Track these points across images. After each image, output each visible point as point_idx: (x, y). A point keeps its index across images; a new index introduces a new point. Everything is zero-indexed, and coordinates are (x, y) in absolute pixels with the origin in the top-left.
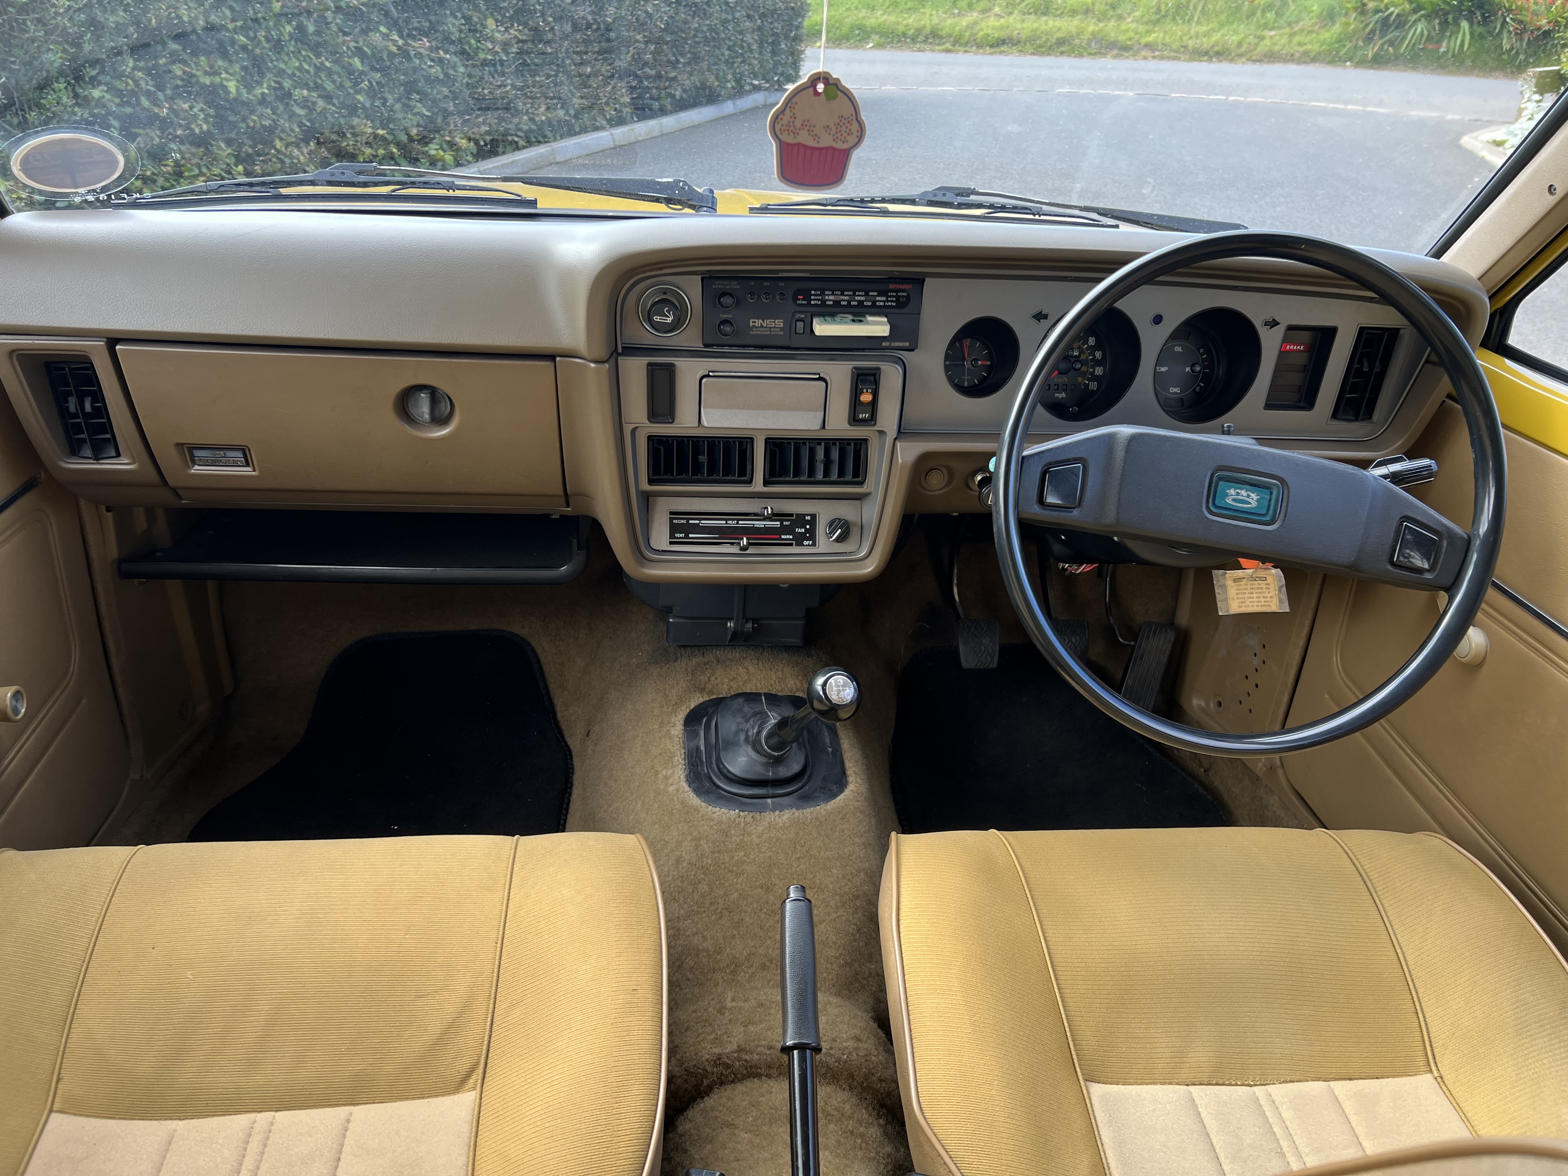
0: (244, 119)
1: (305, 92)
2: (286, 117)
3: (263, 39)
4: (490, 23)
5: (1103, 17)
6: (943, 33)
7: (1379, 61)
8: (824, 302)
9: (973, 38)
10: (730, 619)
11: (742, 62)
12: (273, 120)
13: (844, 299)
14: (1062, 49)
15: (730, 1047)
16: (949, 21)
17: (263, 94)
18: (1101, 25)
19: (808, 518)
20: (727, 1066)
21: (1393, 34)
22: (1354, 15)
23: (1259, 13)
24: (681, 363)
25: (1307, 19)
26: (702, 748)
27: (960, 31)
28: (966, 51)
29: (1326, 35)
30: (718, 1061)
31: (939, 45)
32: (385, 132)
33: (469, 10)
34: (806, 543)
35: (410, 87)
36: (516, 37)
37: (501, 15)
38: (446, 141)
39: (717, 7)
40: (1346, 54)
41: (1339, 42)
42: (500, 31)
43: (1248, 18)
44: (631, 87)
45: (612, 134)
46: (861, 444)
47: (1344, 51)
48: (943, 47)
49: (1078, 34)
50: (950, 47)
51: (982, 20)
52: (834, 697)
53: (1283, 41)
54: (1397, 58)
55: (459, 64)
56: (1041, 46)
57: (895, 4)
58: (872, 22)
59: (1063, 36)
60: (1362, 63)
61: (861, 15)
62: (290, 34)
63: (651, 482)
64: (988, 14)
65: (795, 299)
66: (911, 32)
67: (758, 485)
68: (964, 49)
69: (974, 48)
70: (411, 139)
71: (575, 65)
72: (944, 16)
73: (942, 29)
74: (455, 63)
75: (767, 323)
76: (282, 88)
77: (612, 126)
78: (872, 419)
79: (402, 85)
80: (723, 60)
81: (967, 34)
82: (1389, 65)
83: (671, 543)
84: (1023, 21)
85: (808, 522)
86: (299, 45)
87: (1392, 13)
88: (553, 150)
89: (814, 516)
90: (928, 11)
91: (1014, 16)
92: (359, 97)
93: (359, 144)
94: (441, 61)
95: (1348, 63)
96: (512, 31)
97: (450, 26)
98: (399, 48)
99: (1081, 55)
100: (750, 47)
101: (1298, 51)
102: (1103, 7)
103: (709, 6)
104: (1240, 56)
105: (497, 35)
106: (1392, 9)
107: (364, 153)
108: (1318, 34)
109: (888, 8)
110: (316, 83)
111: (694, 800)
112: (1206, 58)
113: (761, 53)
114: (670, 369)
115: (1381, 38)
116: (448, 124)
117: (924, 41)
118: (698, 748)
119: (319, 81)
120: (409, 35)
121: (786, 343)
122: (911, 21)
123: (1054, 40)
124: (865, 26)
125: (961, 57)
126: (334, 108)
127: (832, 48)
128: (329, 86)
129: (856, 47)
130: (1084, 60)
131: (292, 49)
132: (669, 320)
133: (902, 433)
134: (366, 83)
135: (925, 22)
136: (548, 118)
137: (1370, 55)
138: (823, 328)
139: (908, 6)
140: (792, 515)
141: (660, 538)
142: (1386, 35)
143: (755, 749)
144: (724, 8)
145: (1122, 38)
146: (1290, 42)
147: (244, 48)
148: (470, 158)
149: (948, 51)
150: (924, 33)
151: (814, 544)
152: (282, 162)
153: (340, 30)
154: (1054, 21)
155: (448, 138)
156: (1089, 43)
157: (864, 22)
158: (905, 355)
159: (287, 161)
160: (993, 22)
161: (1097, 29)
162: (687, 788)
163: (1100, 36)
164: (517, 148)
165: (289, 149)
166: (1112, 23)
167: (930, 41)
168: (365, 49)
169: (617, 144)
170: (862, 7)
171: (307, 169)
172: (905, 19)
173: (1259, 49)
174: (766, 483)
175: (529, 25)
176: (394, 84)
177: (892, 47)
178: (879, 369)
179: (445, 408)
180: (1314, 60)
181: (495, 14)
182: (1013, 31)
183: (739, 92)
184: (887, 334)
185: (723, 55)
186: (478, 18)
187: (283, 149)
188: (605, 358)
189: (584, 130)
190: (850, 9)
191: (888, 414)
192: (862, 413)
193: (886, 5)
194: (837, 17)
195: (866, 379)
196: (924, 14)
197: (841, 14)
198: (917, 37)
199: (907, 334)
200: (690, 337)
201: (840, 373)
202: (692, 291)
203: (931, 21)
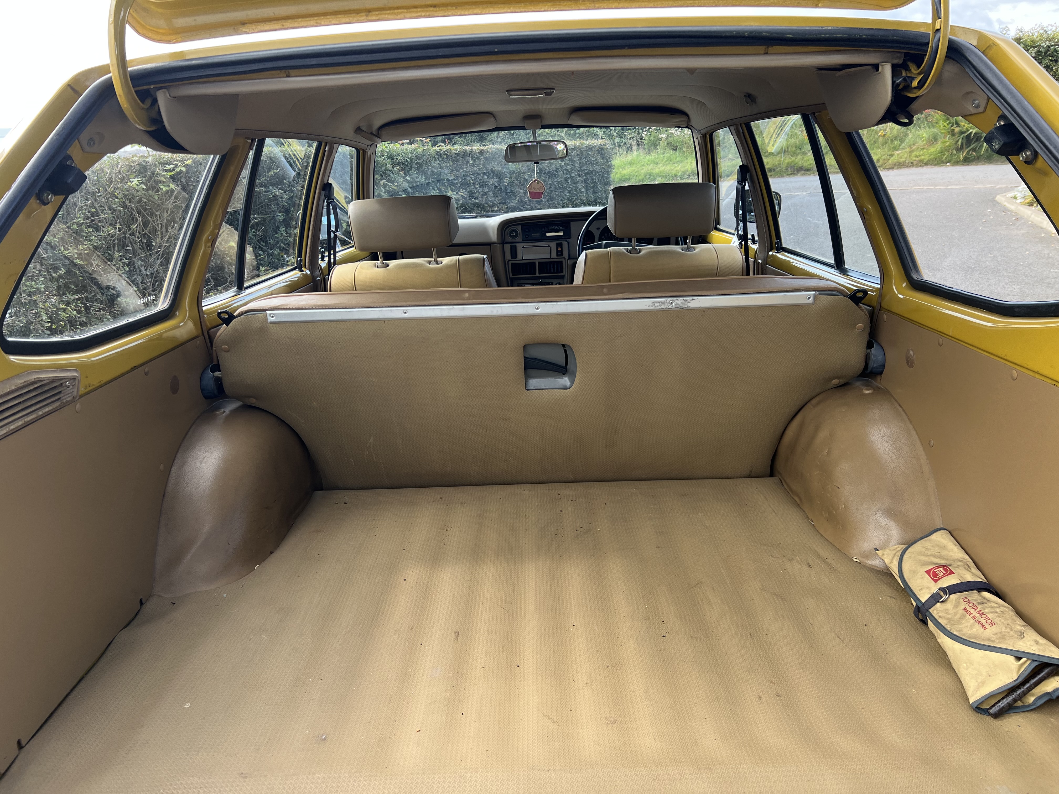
5: (794, 154)
7: (967, 161)
8: (548, 229)
11: (576, 199)
13: (553, 228)
18: (793, 158)
21: (974, 145)
22: (948, 136)
23: (889, 142)
24: (517, 245)
25: (920, 142)
29: (932, 150)
36: (462, 196)
37: (455, 187)
39: (561, 172)
40: (946, 158)
41: (942, 153)
42: (454, 194)
43: (883, 145)
46: (561, 262)
47: (944, 158)
53: (906, 156)
54: (978, 158)
58: (657, 170)
60: (957, 163)
61: (650, 168)
63: (512, 275)
64: (725, 159)
65: (542, 229)
66: (679, 174)
67: (537, 275)
71: (490, 207)
75: (536, 234)
78: (562, 255)
80: (566, 198)
82: (974, 163)
87: (971, 133)
89: (552, 282)
95: (948, 164)
99: (782, 176)
100: (580, 190)
101: (915, 160)
102: (794, 149)
103: (557, 172)
106: (971, 131)
108: (927, 149)
109: (665, 162)
113: (587, 193)
114: (515, 246)
115: (968, 148)
121: (540, 238)
122: (679, 168)
130: (785, 178)
132: (514, 235)
133: (569, 258)
137: (961, 158)
138: (548, 234)
139: (677, 160)
142: (970, 146)
144: (565, 172)
145: (805, 164)
146: (910, 156)
156: (787, 169)
157: (652, 171)
158: (567, 240)
161: (790, 161)
163: (793, 164)
166: (799, 157)
167: (691, 177)
172: (676, 167)
173: (890, 161)
174: (539, 274)
178: (562, 243)
180: (926, 164)
184: (563, 234)
185: (566, 195)
188: (501, 243)
190: (643, 165)
191: (565, 254)
192: (560, 253)
193: (664, 161)
194: (636, 170)
195: (559, 245)
196: (687, 163)
197: (639, 168)
198: (683, 176)
199: (568, 235)
200: (519, 239)
201: (553, 244)
202: (519, 229)
203: (692, 166)
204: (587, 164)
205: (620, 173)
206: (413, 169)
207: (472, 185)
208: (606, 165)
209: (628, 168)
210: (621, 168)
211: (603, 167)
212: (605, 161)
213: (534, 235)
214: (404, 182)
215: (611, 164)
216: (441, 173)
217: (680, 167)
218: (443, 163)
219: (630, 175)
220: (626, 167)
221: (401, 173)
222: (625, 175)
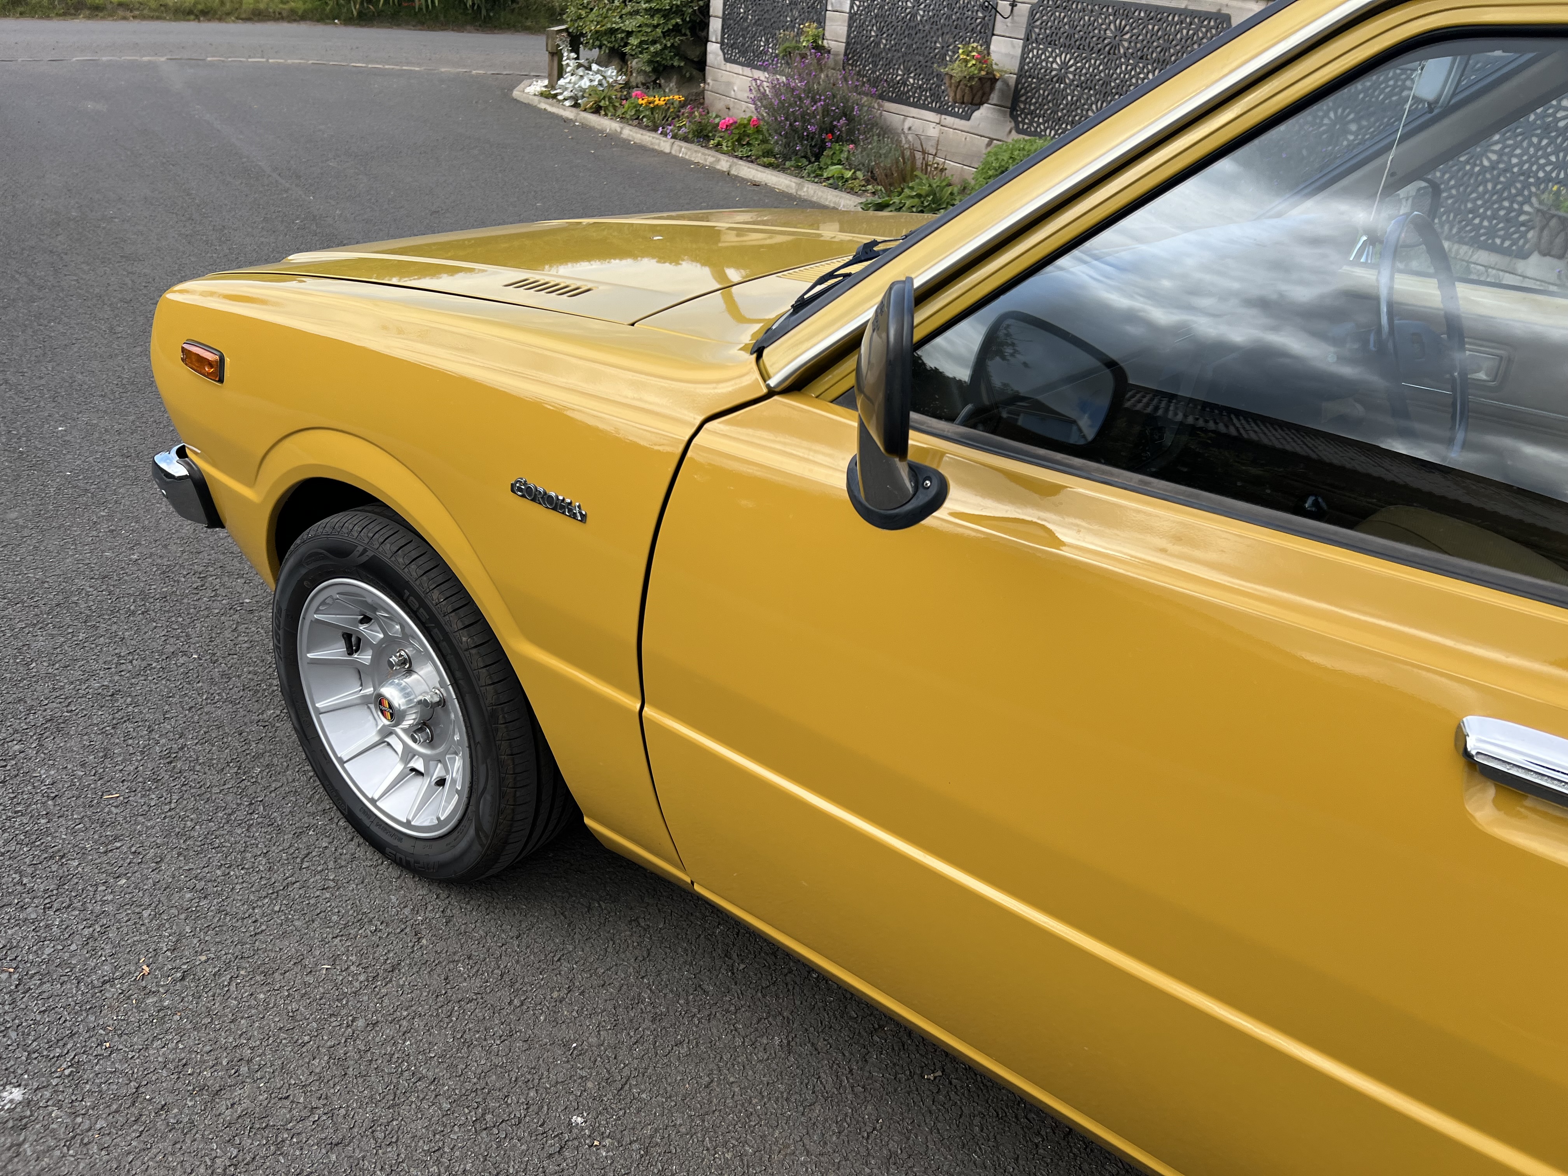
7: (362, 19)
60: (349, 21)
82: (373, 21)
95: (336, 21)
101: (284, 10)
104: (228, 14)
137: (355, 13)
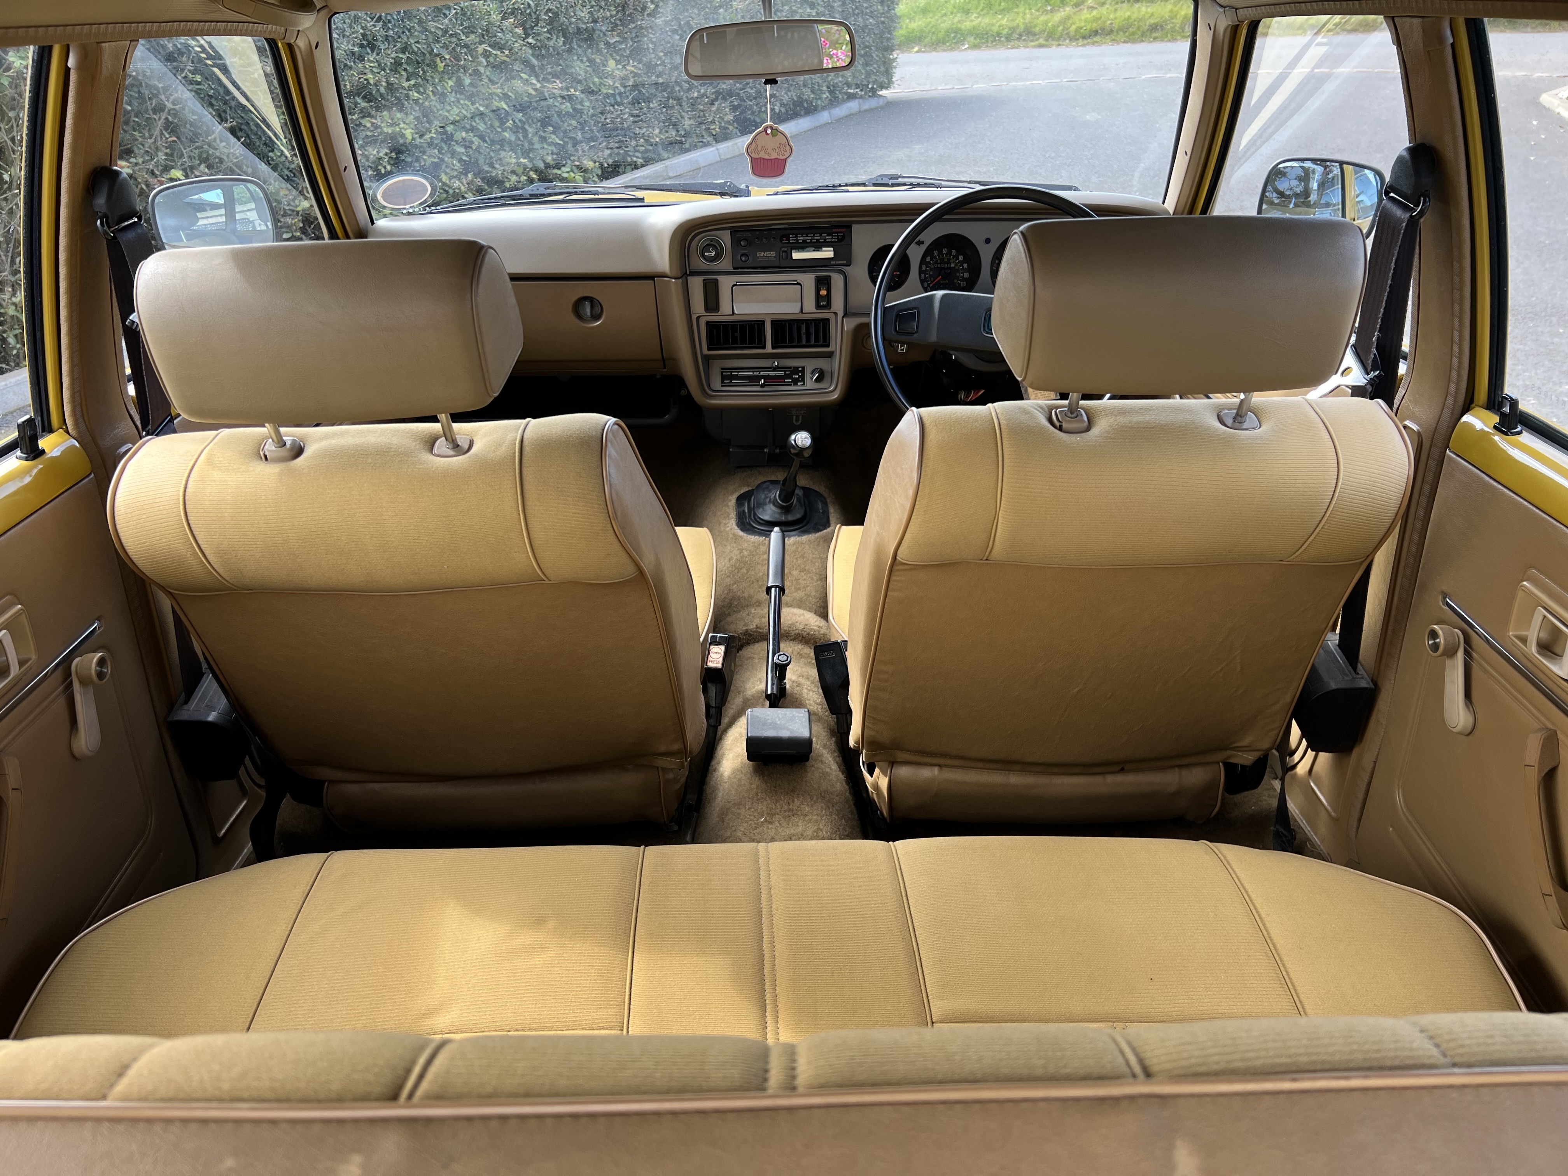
0: (417, 160)
1: (464, 134)
2: (449, 156)
3: (431, 94)
4: (612, 63)
6: (1037, 29)
8: (797, 240)
9: (1066, 32)
10: (766, 447)
12: (439, 158)
13: (808, 239)
14: (1154, 35)
15: (752, 626)
16: (1042, 18)
17: (432, 138)
19: (800, 369)
20: (751, 635)
24: (721, 279)
26: (746, 511)
27: (1053, 26)
28: (1059, 45)
30: (746, 633)
31: (1032, 41)
32: (526, 160)
33: (592, 54)
34: (799, 384)
35: (545, 122)
36: (632, 72)
38: (575, 165)
42: (618, 69)
44: (733, 106)
45: (717, 149)
46: (827, 321)
48: (1036, 43)
49: (1171, 18)
50: (1044, 42)
51: (1075, 13)
52: (800, 444)
55: (585, 99)
56: (1133, 34)
57: (990, 6)
58: (967, 25)
59: (1156, 21)
61: (956, 20)
62: (451, 87)
63: (709, 349)
64: (1082, 7)
65: (781, 240)
66: (1005, 32)
67: (769, 349)
68: (1057, 43)
69: (1067, 41)
70: (548, 166)
72: (1037, 13)
73: (1035, 26)
74: (582, 99)
75: (767, 254)
76: (445, 133)
77: (717, 141)
78: (828, 306)
79: (539, 121)
81: (1061, 28)
83: (722, 386)
84: (1116, 10)
85: (800, 372)
86: (458, 96)
88: (666, 167)
89: (803, 368)
90: (1021, 9)
91: (1107, 6)
92: (506, 134)
93: (505, 173)
94: (570, 98)
96: (628, 68)
97: (578, 69)
98: (536, 90)
105: (617, 72)
107: (509, 180)
109: (982, 10)
110: (471, 125)
111: (741, 533)
112: (1300, 32)
114: (716, 283)
116: (577, 151)
117: (1019, 39)
118: (744, 511)
119: (474, 124)
120: (544, 79)
121: (777, 264)
122: (1004, 22)
123: (1147, 27)
124: (960, 29)
125: (1054, 51)
126: (486, 145)
127: (930, 52)
128: (482, 127)
129: (953, 49)
131: (453, 99)
132: (713, 255)
133: (846, 314)
134: (511, 122)
135: (1020, 21)
136: (661, 139)
138: (796, 255)
139: (1001, 8)
140: (790, 368)
141: (716, 383)
143: (774, 505)
147: (416, 101)
148: (596, 179)
149: (1041, 46)
150: (1018, 31)
151: (804, 384)
152: (447, 192)
153: (490, 80)
154: (1147, 7)
155: (577, 163)
157: (959, 25)
158: (844, 268)
159: (451, 191)
160: (1086, 15)
162: (736, 528)
164: (636, 167)
165: (452, 181)
167: (1023, 38)
168: (510, 94)
169: (722, 157)
170: (958, 12)
171: (466, 195)
172: (999, 20)
174: (773, 348)
175: (643, 60)
176: (532, 121)
177: (987, 46)
178: (830, 276)
179: (597, 309)
181: (614, 55)
182: (1105, 22)
183: (834, 101)
184: (832, 256)
186: (601, 59)
187: (448, 182)
188: (680, 275)
189: (694, 147)
190: (945, 15)
191: (838, 303)
192: (823, 302)
193: (981, 8)
194: (933, 23)
195: (823, 283)
196: (1018, 13)
197: (937, 20)
198: (1011, 35)
199: (844, 257)
200: (725, 264)
201: (808, 280)
202: (725, 239)
203: (1024, 19)
204: (854, 14)
205: (907, 28)
206: (541, 24)
207: (652, 51)
208: (887, 17)
209: (920, 19)
210: (908, 18)
211: (883, 19)
212: (886, 8)
213: (762, 254)
214: (524, 48)
215: (895, 14)
216: (594, 30)
217: (1006, 19)
218: (599, 11)
219: (922, 31)
220: (917, 18)
221: (517, 30)
222: (913, 30)
